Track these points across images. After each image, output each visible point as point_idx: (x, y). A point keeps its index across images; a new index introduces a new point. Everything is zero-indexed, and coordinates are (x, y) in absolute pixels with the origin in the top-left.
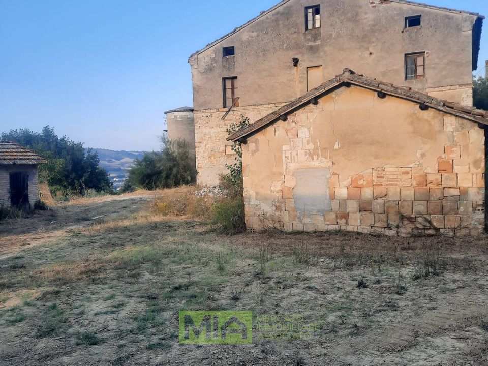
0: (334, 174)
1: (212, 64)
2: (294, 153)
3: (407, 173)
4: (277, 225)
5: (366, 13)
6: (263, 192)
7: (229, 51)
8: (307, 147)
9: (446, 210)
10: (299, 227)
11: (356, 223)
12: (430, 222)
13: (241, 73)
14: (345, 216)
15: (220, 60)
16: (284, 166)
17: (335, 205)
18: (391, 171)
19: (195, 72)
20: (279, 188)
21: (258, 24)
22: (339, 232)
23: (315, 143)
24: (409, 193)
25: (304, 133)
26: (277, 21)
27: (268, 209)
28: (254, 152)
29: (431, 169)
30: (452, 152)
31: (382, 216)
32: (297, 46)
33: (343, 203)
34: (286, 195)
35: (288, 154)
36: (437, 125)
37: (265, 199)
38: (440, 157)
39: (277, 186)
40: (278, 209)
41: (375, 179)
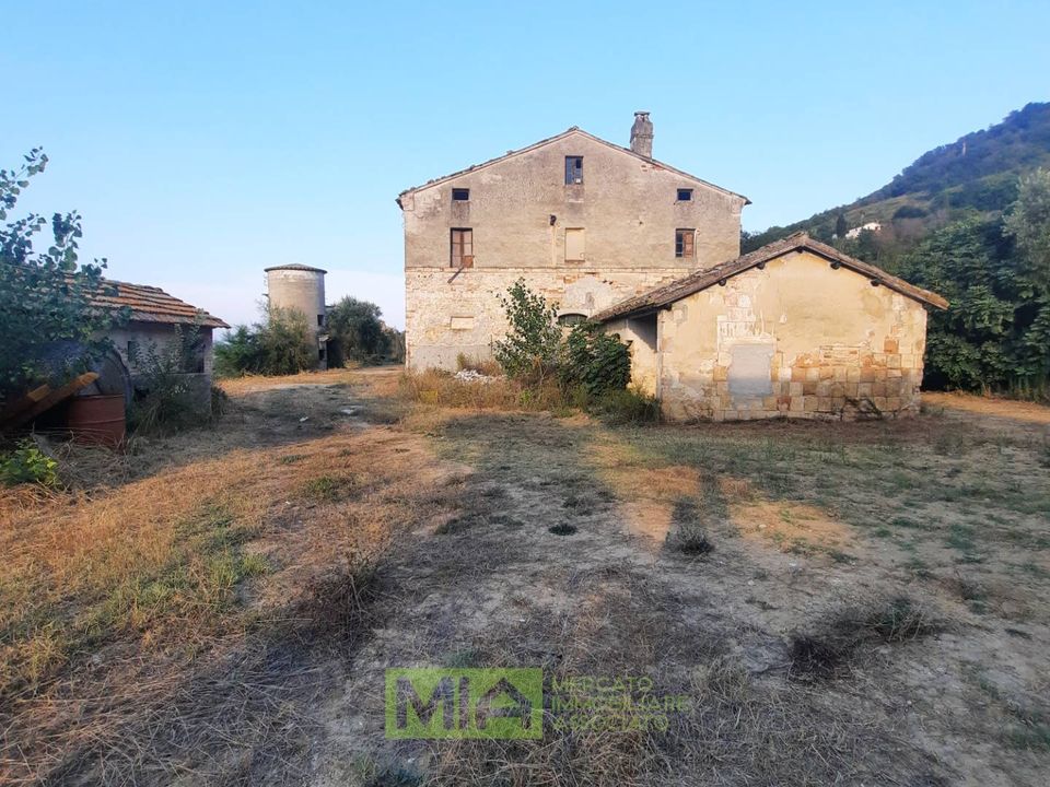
0: (778, 352)
1: (435, 208)
2: (732, 326)
3: (855, 353)
4: (705, 413)
5: (637, 177)
6: (689, 372)
7: (461, 195)
8: (748, 319)
9: (890, 391)
10: (733, 415)
11: (799, 409)
12: (873, 405)
13: (478, 225)
14: (788, 401)
15: (449, 204)
16: (719, 341)
17: (777, 388)
18: (839, 351)
19: (410, 215)
20: (710, 368)
21: (504, 166)
22: (781, 419)
23: (757, 315)
24: (856, 374)
25: (745, 302)
26: (529, 165)
27: (694, 394)
28: (679, 323)
29: (878, 347)
30: (898, 332)
31: (826, 399)
32: (555, 202)
33: (786, 386)
34: (719, 377)
35: (724, 326)
36: (886, 302)
37: (692, 382)
38: (887, 337)
39: (708, 365)
40: (707, 393)
41: (822, 359)
